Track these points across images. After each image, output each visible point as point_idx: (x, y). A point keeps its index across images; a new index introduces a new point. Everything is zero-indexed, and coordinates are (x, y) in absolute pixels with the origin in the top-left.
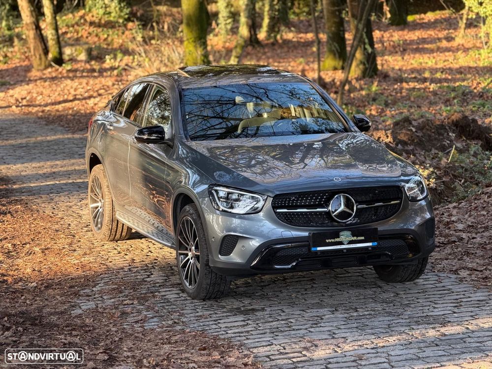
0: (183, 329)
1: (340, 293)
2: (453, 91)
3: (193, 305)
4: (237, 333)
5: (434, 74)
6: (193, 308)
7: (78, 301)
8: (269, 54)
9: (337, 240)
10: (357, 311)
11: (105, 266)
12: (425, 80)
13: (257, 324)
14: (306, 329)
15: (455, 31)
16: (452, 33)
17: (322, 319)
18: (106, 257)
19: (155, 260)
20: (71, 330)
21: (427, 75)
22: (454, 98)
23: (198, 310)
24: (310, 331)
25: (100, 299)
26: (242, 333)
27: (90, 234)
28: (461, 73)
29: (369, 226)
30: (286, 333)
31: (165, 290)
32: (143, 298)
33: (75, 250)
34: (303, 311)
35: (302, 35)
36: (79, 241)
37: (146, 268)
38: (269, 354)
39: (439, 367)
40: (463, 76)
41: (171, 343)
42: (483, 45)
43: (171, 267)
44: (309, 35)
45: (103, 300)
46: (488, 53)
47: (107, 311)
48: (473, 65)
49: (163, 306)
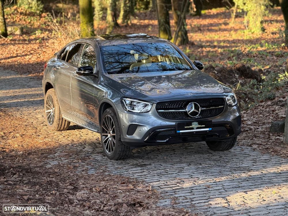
0: (109, 174)
1: (190, 156)
2: (232, 52)
3: (112, 162)
4: (139, 176)
5: (219, 43)
6: (112, 164)
7: (48, 161)
9: (191, 127)
10: (201, 165)
11: (58, 144)
12: (215, 47)
13: (149, 171)
14: (176, 174)
15: (229, 20)
16: (227, 21)
17: (183, 169)
18: (58, 139)
19: (85, 140)
20: (49, 175)
21: (216, 44)
22: (233, 56)
23: (115, 165)
24: (178, 175)
25: (60, 160)
26: (142, 175)
27: (45, 127)
28: (234, 43)
29: (206, 119)
30: (166, 175)
31: (94, 155)
32: (83, 159)
33: (39, 136)
34: (172, 165)
35: (142, 21)
36: (40, 131)
37: (81, 144)
38: (159, 185)
39: (251, 191)
40: (236, 44)
41: (105, 181)
42: (245, 27)
43: (95, 144)
44: (146, 22)
45: (61, 160)
46: (249, 32)
47: (65, 165)
48: (240, 38)
49: (95, 163)
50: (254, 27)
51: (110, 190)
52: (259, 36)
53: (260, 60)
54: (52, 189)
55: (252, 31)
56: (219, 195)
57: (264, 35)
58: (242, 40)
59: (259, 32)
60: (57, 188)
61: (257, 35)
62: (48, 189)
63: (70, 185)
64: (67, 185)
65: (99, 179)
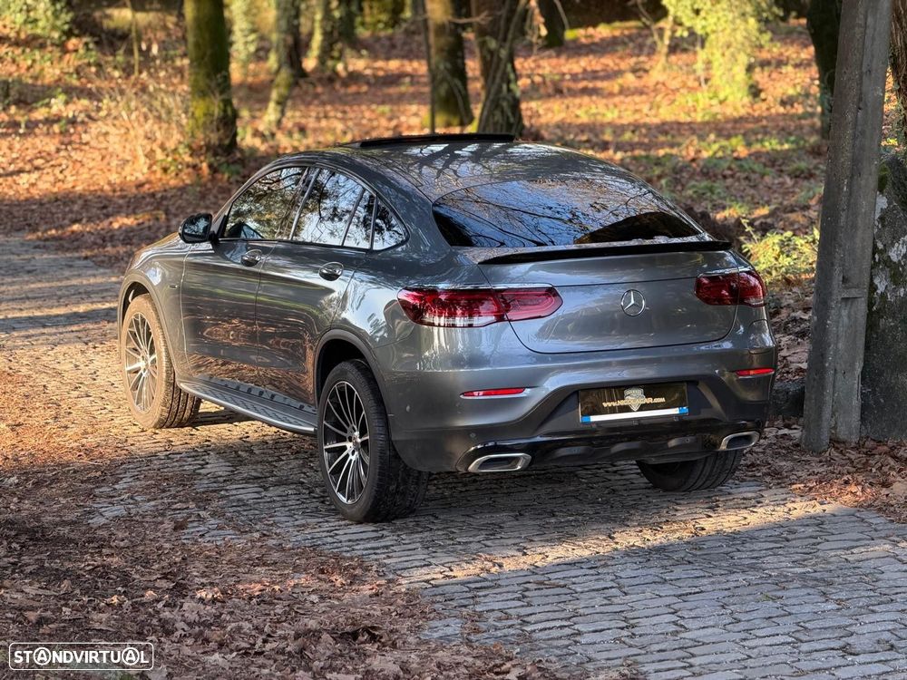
0: (280, 544)
1: (523, 489)
2: (656, 164)
3: (287, 509)
4: (370, 549)
5: (619, 136)
6: (288, 513)
7: (95, 506)
8: (324, 98)
10: (554, 516)
11: (124, 452)
12: (605, 146)
13: (398, 536)
14: (479, 542)
15: (650, 59)
16: (643, 62)
17: (501, 527)
18: (124, 438)
19: (207, 441)
20: (98, 547)
21: (608, 137)
22: (660, 177)
24: (486, 546)
25: (131, 501)
26: (378, 548)
27: (85, 401)
28: (666, 133)
30: (450, 548)
31: (235, 486)
32: (201, 500)
33: (66, 427)
34: (468, 516)
35: (380, 64)
36: (70, 413)
37: (194, 454)
38: (428, 577)
39: (698, 593)
40: (669, 138)
41: (268, 565)
42: (700, 84)
43: (236, 452)
44: (394, 65)
45: (136, 503)
46: (711, 98)
47: (147, 519)
48: (683, 118)
49: (239, 512)
50: (728, 82)
51: (281, 591)
52: (743, 112)
53: (742, 188)
54: (110, 591)
55: (722, 96)
56: (606, 605)
57: (756, 106)
58: (690, 123)
59: (741, 99)
60: (125, 586)
61: (735, 109)
62: (98, 589)
63: (165, 577)
64: (155, 577)
65: (248, 559)
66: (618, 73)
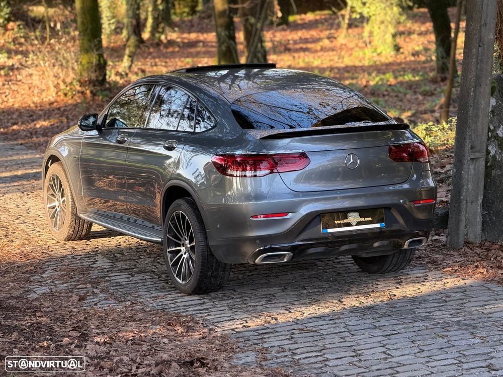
0: (143, 309)
1: (284, 273)
3: (146, 287)
4: (197, 310)
5: (322, 74)
6: (146, 290)
7: (31, 287)
8: (154, 54)
10: (305, 289)
11: (47, 255)
13: (213, 302)
14: (262, 305)
15: (337, 32)
16: (333, 33)
17: (274, 296)
18: (47, 247)
19: (96, 248)
20: (34, 312)
23: (152, 292)
24: (267, 308)
25: (53, 284)
26: (202, 310)
27: (23, 226)
28: (348, 72)
30: (245, 309)
31: (114, 274)
32: (95, 283)
33: (12, 241)
34: (254, 290)
35: (185, 35)
36: (14, 233)
37: (89, 255)
38: (233, 327)
39: (396, 334)
40: (351, 74)
41: (137, 321)
42: (366, 45)
43: (114, 254)
44: (193, 36)
45: (56, 285)
46: (373, 52)
47: (62, 294)
48: (358, 63)
49: (117, 289)
50: (382, 43)
51: (145, 337)
52: (391, 60)
53: (394, 101)
54: (42, 339)
55: (379, 51)
56: (342, 342)
57: (398, 57)
58: (361, 67)
59: (390, 53)
60: (51, 335)
61: (387, 58)
62: (34, 337)
63: (75, 329)
64: (69, 330)
65: (124, 318)
66: (319, 40)
